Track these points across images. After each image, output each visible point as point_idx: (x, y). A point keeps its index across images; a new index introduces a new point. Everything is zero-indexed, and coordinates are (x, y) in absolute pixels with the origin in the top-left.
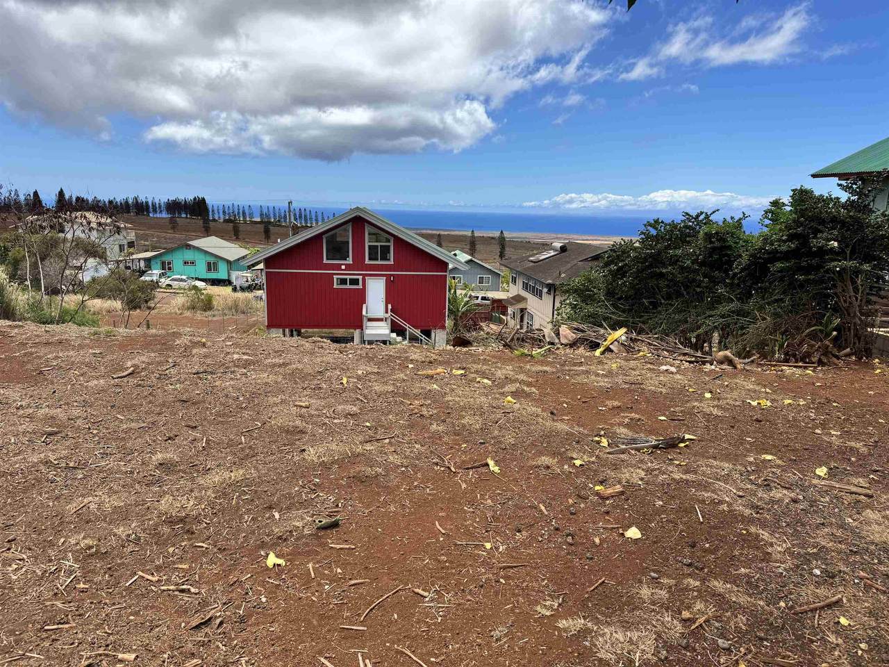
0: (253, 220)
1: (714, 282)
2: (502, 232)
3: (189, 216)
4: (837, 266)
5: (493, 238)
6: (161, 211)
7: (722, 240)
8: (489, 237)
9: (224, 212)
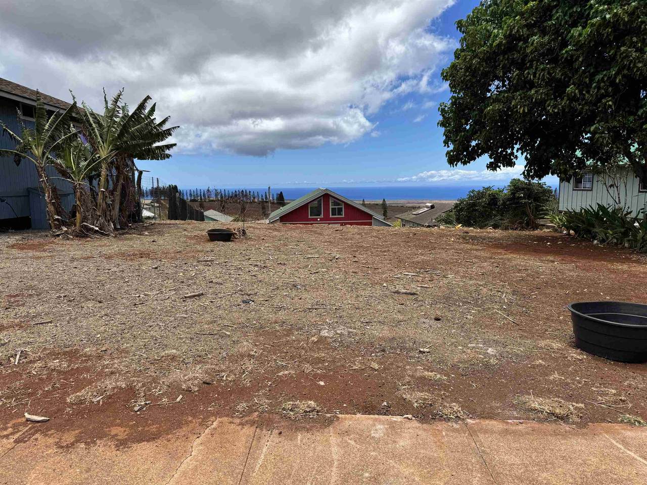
0: (211, 199)
1: (492, 210)
2: (384, 200)
3: (166, 198)
4: (523, 201)
5: (377, 204)
6: (147, 196)
7: (494, 196)
8: (374, 204)
9: (190, 194)
